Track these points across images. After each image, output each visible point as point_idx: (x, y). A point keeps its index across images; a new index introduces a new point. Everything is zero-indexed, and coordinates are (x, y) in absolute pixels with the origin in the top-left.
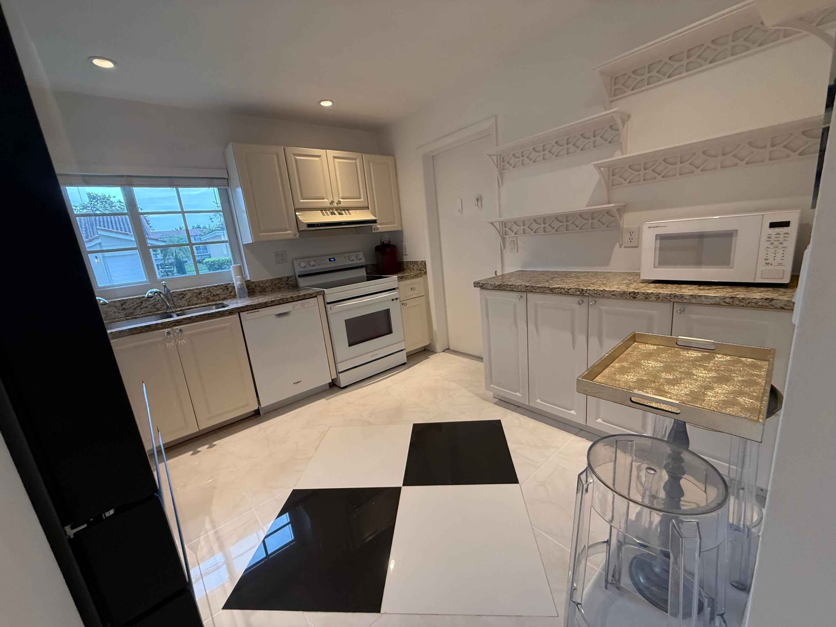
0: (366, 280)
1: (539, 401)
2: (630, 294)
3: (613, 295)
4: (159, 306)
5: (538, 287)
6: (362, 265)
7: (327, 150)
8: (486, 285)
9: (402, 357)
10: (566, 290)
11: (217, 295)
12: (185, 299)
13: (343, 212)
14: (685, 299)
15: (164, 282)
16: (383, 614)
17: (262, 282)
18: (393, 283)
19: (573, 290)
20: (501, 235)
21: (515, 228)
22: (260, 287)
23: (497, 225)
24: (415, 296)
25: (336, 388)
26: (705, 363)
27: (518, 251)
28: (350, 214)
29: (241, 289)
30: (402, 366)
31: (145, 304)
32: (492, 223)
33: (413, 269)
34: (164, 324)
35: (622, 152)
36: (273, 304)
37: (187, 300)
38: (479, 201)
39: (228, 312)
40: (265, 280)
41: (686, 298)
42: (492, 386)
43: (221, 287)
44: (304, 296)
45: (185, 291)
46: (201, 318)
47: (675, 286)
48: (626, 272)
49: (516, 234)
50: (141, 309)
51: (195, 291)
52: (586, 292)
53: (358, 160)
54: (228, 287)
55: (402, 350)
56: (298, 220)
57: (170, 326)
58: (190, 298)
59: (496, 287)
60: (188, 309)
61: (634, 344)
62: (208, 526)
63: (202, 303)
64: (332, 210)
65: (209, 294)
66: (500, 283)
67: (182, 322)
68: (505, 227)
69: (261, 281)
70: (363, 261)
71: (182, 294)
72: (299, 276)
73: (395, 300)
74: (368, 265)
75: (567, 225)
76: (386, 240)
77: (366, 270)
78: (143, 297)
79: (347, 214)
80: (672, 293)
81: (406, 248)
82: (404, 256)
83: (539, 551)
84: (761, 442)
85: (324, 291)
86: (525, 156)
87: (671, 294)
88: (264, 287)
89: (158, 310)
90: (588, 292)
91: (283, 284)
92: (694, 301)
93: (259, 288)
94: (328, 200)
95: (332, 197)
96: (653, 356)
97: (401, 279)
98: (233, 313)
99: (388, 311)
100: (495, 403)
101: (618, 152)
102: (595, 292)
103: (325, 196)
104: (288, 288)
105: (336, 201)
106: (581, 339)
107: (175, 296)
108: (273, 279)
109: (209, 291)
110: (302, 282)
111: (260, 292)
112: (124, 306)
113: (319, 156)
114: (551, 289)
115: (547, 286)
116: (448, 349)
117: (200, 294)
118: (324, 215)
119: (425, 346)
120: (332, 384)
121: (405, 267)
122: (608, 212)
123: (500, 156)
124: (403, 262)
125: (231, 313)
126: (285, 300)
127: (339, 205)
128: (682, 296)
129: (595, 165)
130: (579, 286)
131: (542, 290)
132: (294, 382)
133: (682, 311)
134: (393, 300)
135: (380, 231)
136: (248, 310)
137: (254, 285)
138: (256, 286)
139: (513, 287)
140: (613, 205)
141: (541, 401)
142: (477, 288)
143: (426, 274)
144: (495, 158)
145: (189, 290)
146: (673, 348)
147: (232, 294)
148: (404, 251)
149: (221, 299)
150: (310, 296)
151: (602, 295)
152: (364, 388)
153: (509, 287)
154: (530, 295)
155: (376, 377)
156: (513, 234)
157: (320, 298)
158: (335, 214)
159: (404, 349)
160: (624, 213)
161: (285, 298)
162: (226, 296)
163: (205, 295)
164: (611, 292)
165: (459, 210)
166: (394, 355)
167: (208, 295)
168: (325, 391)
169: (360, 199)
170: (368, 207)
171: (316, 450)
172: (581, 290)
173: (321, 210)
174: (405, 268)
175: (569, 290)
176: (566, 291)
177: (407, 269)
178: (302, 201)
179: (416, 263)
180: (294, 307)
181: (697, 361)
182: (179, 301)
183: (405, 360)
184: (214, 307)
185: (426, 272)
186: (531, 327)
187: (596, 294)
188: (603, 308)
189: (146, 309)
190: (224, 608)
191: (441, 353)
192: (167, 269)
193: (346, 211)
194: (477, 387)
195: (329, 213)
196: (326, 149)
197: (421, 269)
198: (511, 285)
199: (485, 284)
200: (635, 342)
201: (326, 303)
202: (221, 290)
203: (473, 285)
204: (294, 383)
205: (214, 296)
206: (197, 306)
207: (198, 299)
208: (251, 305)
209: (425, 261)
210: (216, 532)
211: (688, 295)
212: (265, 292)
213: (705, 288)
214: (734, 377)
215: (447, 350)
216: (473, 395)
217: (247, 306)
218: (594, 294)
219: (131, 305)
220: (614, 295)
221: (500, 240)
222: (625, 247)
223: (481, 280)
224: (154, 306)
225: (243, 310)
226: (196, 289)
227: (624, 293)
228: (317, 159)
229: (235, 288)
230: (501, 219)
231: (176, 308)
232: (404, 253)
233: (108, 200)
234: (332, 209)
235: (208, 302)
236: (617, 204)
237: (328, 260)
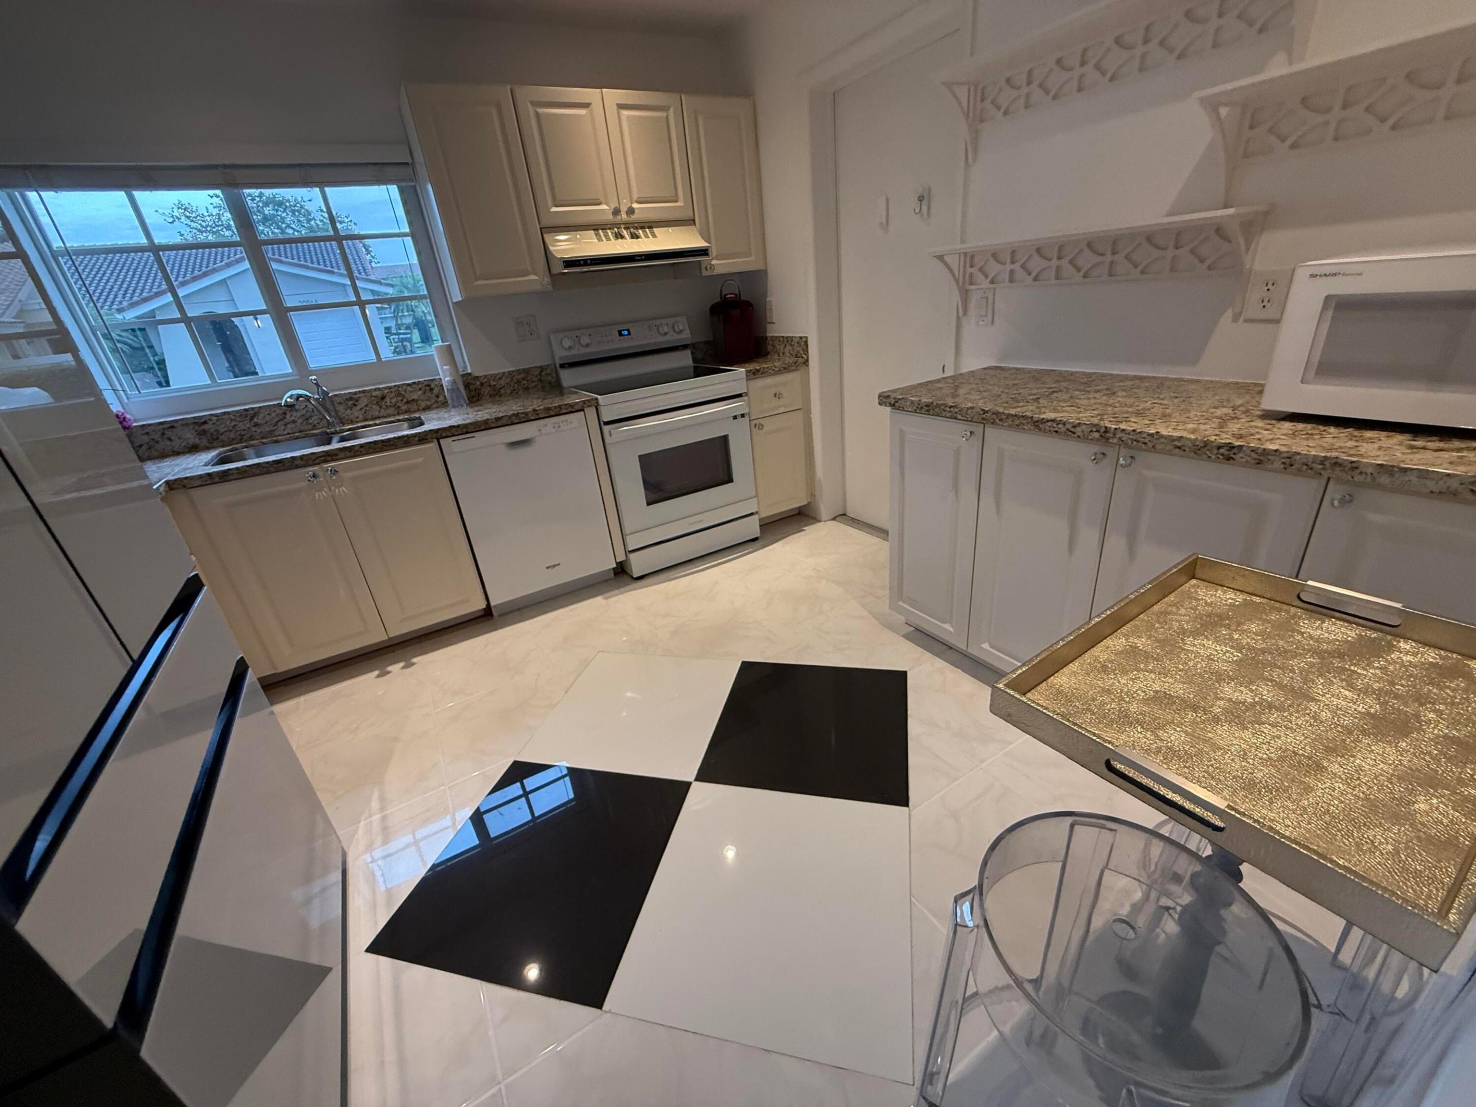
0: (692, 376)
1: (986, 646)
2: (1219, 448)
3: (1178, 446)
4: (314, 420)
5: (1009, 415)
6: (686, 343)
7: (604, 90)
8: (903, 402)
9: (752, 527)
10: (1068, 426)
11: (413, 400)
12: (358, 408)
13: (640, 231)
14: (1361, 473)
15: (314, 377)
16: (606, 1012)
17: (494, 377)
18: (735, 383)
19: (1084, 427)
20: (961, 284)
21: (993, 268)
22: (490, 386)
23: (952, 260)
24: (782, 410)
25: (626, 578)
26: (1355, 665)
27: (993, 322)
28: (654, 236)
29: (453, 390)
30: (752, 543)
31: (291, 416)
32: (941, 258)
33: (783, 353)
34: (305, 458)
35: (1290, 56)
36: (500, 423)
37: (361, 409)
38: (925, 203)
39: (417, 439)
40: (499, 374)
41: (1364, 470)
42: (901, 603)
43: (420, 386)
44: (558, 409)
45: (355, 393)
46: (370, 448)
47: (1345, 432)
48: (1237, 383)
49: (992, 282)
50: (285, 425)
51: (374, 394)
52: (1114, 434)
53: (671, 111)
54: (433, 386)
55: (752, 514)
56: (548, 253)
57: (317, 461)
58: (367, 406)
59: (922, 408)
60: (363, 427)
61: (1187, 585)
62: (375, 804)
63: (389, 416)
64: (618, 228)
65: (400, 398)
66: (931, 401)
67: (336, 455)
68: (972, 266)
69: (491, 375)
70: (686, 336)
71: (351, 399)
72: (562, 366)
73: (739, 419)
74: (697, 343)
75: (1112, 263)
76: (731, 290)
77: (692, 353)
78: (279, 405)
79: (647, 237)
80: (1328, 454)
81: (771, 310)
82: (769, 326)
83: (911, 950)
84: (1436, 972)
85: (597, 399)
86: (1036, 84)
87: (1326, 458)
88: (498, 387)
89: (314, 427)
90: (1118, 436)
91: (534, 382)
92: (1385, 479)
93: (489, 389)
94: (608, 205)
95: (616, 199)
96: (1225, 626)
97: (753, 375)
98: (427, 439)
99: (725, 438)
100: (907, 637)
101: (1281, 56)
102: (1134, 437)
103: (602, 199)
104: (543, 389)
105: (624, 209)
106: (1089, 536)
107: (340, 403)
108: (513, 371)
109: (399, 394)
110: (568, 378)
111: (491, 396)
112: (255, 420)
113: (586, 106)
114: (1037, 421)
115: (1029, 414)
116: (844, 515)
117: (383, 398)
118: (600, 239)
119: (800, 507)
120: (620, 570)
121: (770, 348)
122: (1220, 230)
123: (976, 86)
124: (766, 338)
125: (423, 439)
126: (522, 415)
127: (632, 217)
128: (1354, 465)
129: (1202, 100)
130: (1101, 420)
131: (1017, 422)
132: (548, 566)
133: (1347, 501)
134: (735, 417)
135: (718, 271)
136: (454, 435)
137: (478, 383)
138: (482, 384)
139: (956, 410)
140: (1231, 211)
141: (991, 647)
142: (883, 407)
143: (807, 366)
144: (962, 92)
145: (364, 392)
146: (1285, 607)
147: (440, 399)
148: (768, 315)
149: (421, 408)
150: (570, 409)
151: (1150, 445)
152: (673, 582)
153: (948, 409)
154: (991, 432)
155: (697, 563)
156: (985, 284)
157: (591, 412)
158: (622, 237)
159: (757, 513)
160: (1263, 230)
161: (522, 413)
162: (429, 403)
163: (393, 401)
164: (1174, 440)
165: (881, 223)
166: (734, 523)
167: (398, 402)
168: (606, 581)
169: (676, 201)
170: (694, 220)
171: (566, 692)
172: (1103, 430)
173: (594, 230)
174: (769, 350)
175: (1075, 427)
176: (1068, 430)
177: (772, 353)
178: (554, 209)
179: (788, 340)
180: (540, 430)
181: (1341, 656)
182: (348, 412)
183: (756, 532)
184: (406, 425)
185: (807, 360)
186: (987, 499)
187: (1138, 441)
188: (1150, 474)
189: (293, 425)
190: (368, 950)
191: (827, 523)
192: (401, 336)
193: (647, 230)
194: (879, 598)
195: (610, 234)
196: (601, 88)
197: (799, 355)
198: (951, 407)
199: (899, 399)
200: (1194, 577)
201: (602, 423)
202: (420, 392)
203: (877, 400)
204: (548, 568)
205: (408, 402)
206: (377, 422)
207: (381, 407)
208: (458, 426)
209: (806, 338)
210: (384, 818)
211: (1371, 465)
212: (500, 395)
213: (1430, 445)
214: (1429, 722)
215: (842, 516)
216: (866, 613)
217: (451, 427)
218: (1133, 440)
219: (267, 418)
220: (1179, 448)
221: (956, 297)
222: (1246, 321)
223: (894, 391)
224: (307, 419)
225: (444, 434)
226: (375, 389)
227: (1206, 444)
228: (582, 112)
229: (443, 389)
230: (963, 246)
231: (343, 424)
232: (768, 320)
233: (302, 207)
234: (618, 225)
235: (398, 414)
236: (1243, 210)
237: (617, 334)
